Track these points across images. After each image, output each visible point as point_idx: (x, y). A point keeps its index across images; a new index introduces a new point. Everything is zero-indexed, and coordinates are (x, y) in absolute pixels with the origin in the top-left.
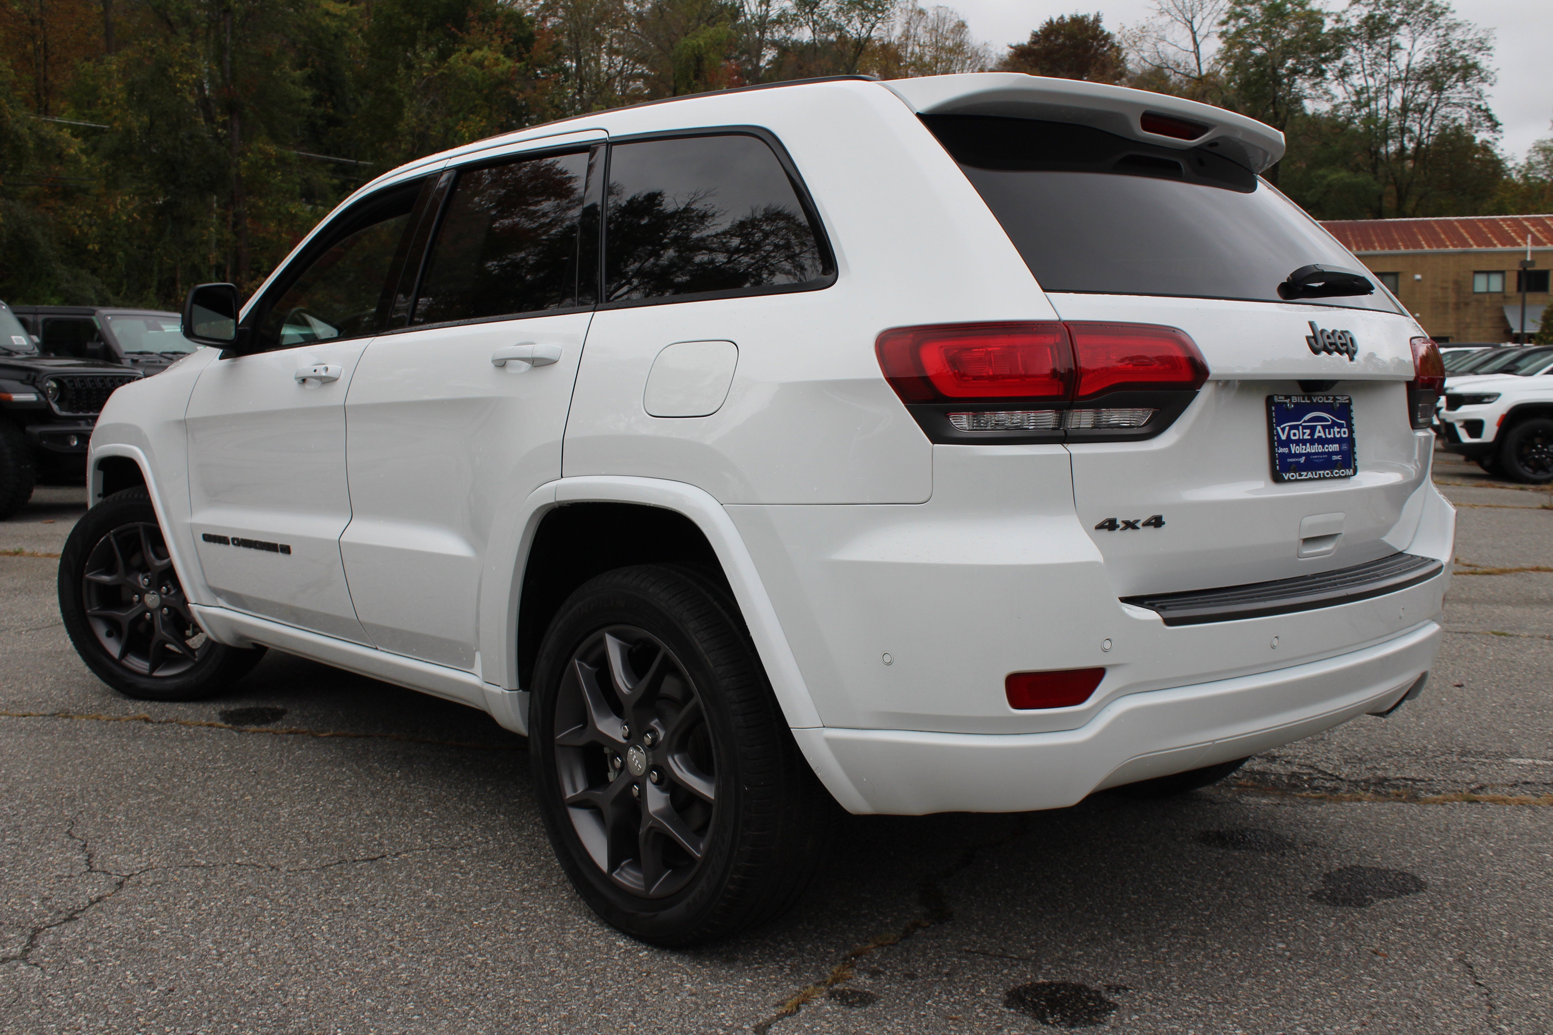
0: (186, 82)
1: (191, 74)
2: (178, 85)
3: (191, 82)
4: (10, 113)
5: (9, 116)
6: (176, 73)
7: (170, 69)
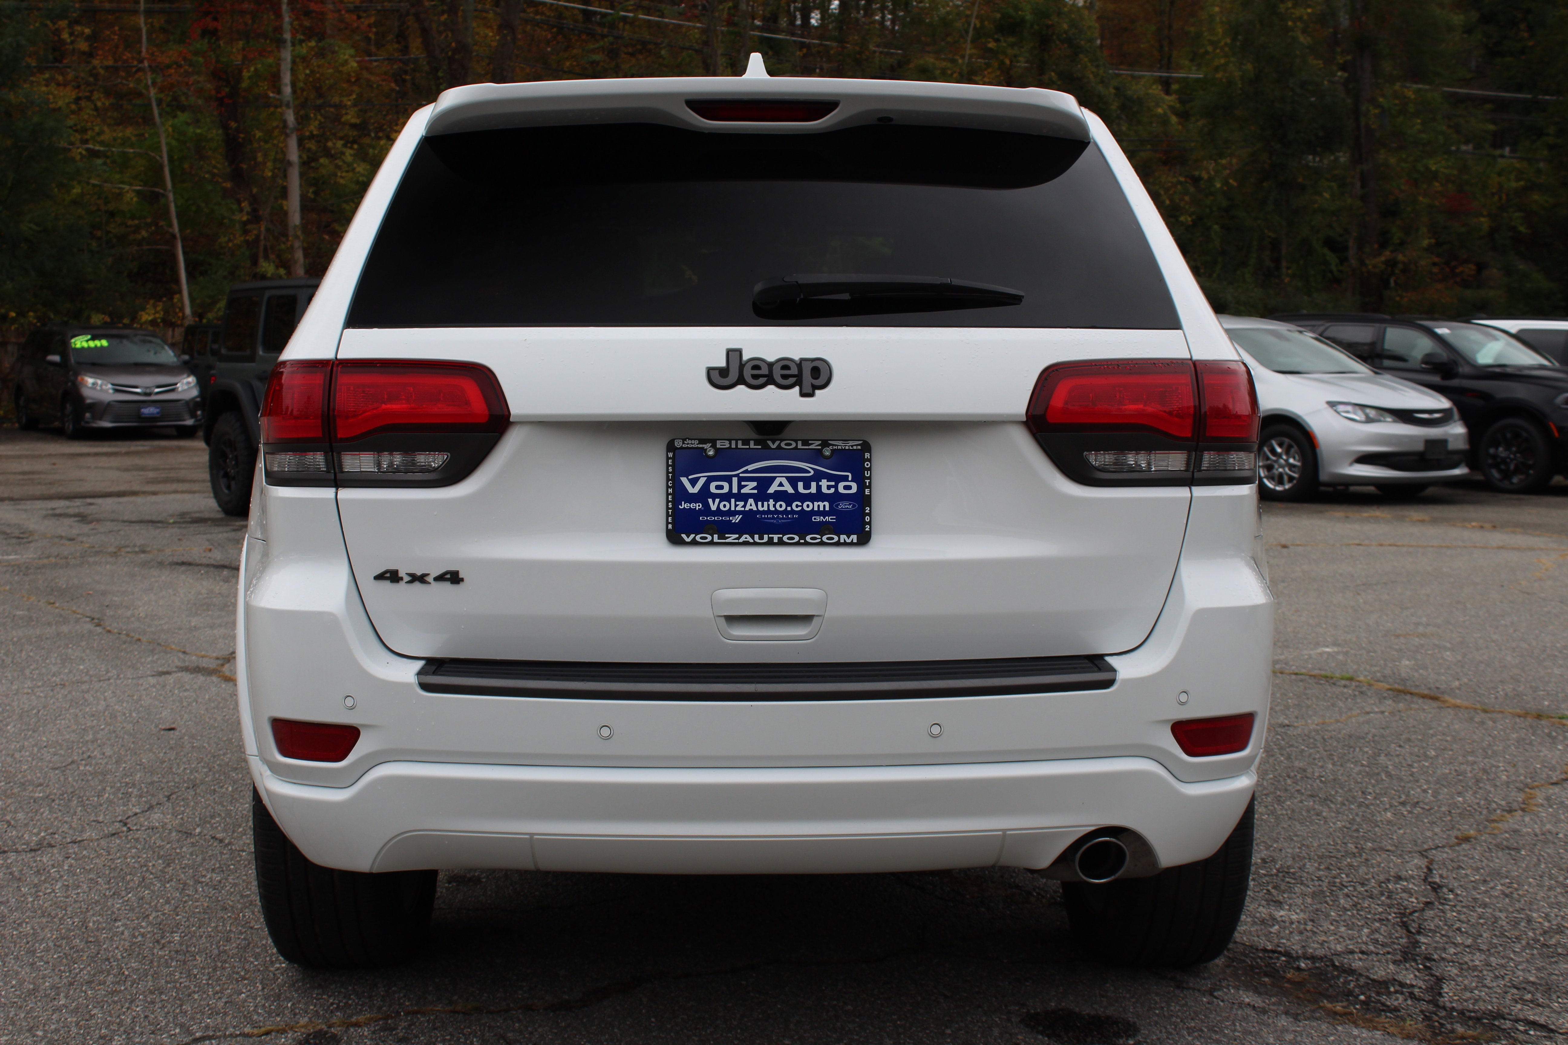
0: (1300, 19)
1: (1305, 9)
2: (1290, 23)
3: (1305, 17)
4: (1093, 73)
5: (1091, 76)
6: (1288, 9)
7: (1282, 6)
